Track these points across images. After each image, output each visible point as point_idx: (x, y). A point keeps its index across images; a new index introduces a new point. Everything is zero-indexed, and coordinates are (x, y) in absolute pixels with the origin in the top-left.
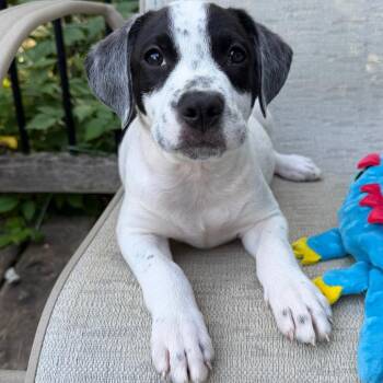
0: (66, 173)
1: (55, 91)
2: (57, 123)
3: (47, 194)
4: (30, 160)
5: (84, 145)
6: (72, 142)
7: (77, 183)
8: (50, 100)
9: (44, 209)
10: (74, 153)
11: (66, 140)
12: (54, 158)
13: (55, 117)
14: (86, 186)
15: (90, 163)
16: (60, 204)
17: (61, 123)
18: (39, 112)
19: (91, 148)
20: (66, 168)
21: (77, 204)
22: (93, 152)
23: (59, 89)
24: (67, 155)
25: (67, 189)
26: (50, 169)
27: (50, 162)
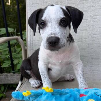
2: (9, 65)
3: (7, 84)
4: (2, 76)
5: (16, 71)
6: (13, 70)
7: (15, 81)
8: (7, 59)
9: (6, 88)
10: (14, 73)
12: (9, 75)
13: (8, 64)
14: (17, 82)
15: (18, 76)
16: (11, 86)
17: (10, 65)
18: (5, 63)
19: (18, 72)
20: (12, 77)
23: (9, 56)
24: (12, 74)
25: (12, 83)
26: (8, 78)
27: (8, 76)
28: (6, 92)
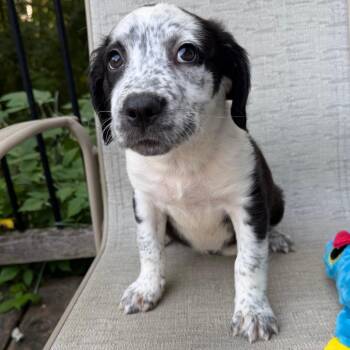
0: (55, 245)
1: (41, 179)
2: (44, 205)
3: (41, 263)
4: (25, 237)
5: (68, 220)
6: (58, 219)
7: (65, 252)
8: (38, 186)
9: (40, 276)
10: (61, 227)
11: (53, 217)
12: (45, 233)
13: (42, 199)
14: (73, 253)
15: (73, 234)
16: (53, 268)
17: (48, 204)
18: (29, 197)
19: (74, 222)
20: (55, 240)
21: (66, 268)
22: (76, 225)
23: (44, 177)
24: (55, 229)
25: (57, 257)
26: (41, 242)
27: (43, 237)
28: (40, 286)
